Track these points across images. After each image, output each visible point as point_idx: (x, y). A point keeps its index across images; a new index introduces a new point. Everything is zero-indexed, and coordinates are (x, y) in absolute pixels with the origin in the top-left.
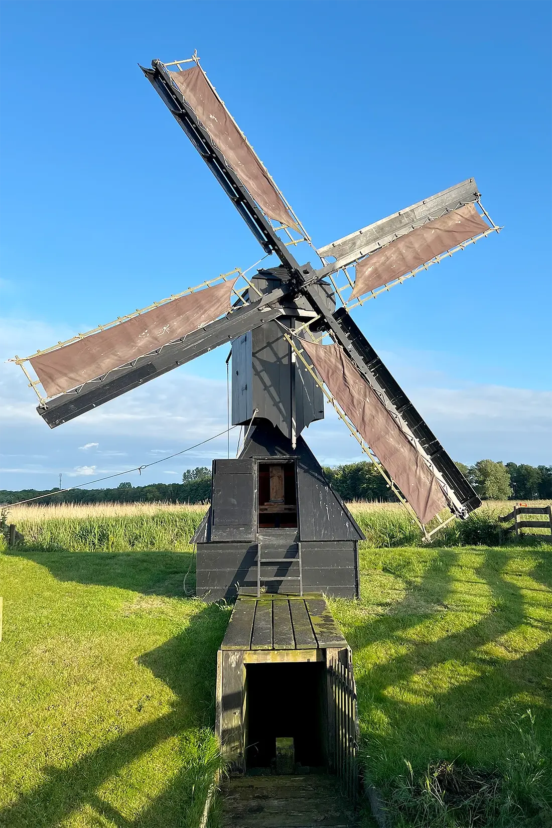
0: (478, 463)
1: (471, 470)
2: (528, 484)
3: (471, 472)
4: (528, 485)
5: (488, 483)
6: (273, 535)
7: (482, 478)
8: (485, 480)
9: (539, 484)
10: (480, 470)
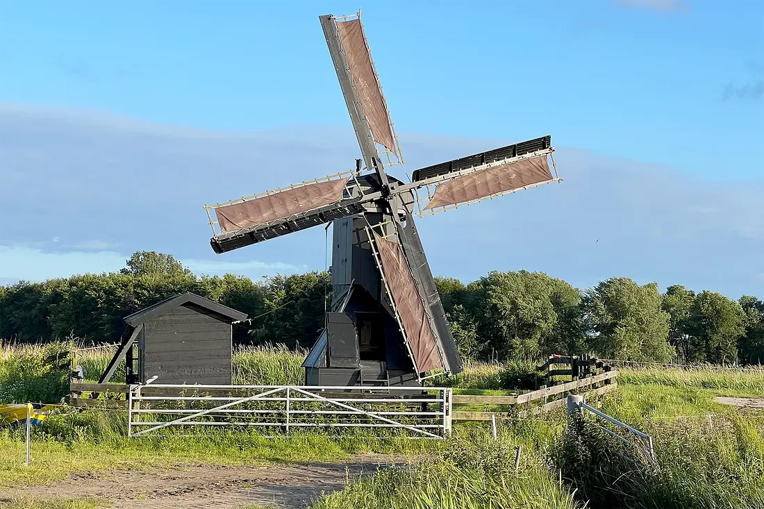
0: (602, 284)
1: (587, 300)
2: (715, 337)
3: (586, 304)
4: (716, 340)
5: (620, 332)
6: (369, 365)
7: (609, 319)
8: (615, 325)
9: (741, 339)
10: (607, 301)
